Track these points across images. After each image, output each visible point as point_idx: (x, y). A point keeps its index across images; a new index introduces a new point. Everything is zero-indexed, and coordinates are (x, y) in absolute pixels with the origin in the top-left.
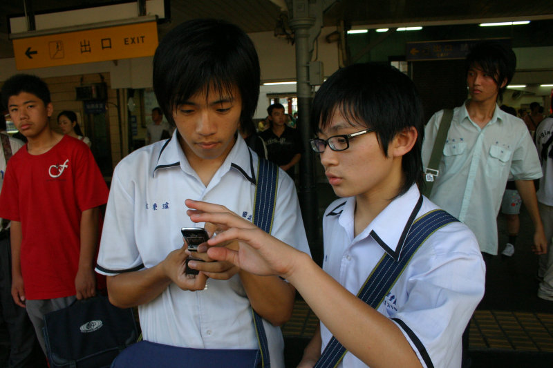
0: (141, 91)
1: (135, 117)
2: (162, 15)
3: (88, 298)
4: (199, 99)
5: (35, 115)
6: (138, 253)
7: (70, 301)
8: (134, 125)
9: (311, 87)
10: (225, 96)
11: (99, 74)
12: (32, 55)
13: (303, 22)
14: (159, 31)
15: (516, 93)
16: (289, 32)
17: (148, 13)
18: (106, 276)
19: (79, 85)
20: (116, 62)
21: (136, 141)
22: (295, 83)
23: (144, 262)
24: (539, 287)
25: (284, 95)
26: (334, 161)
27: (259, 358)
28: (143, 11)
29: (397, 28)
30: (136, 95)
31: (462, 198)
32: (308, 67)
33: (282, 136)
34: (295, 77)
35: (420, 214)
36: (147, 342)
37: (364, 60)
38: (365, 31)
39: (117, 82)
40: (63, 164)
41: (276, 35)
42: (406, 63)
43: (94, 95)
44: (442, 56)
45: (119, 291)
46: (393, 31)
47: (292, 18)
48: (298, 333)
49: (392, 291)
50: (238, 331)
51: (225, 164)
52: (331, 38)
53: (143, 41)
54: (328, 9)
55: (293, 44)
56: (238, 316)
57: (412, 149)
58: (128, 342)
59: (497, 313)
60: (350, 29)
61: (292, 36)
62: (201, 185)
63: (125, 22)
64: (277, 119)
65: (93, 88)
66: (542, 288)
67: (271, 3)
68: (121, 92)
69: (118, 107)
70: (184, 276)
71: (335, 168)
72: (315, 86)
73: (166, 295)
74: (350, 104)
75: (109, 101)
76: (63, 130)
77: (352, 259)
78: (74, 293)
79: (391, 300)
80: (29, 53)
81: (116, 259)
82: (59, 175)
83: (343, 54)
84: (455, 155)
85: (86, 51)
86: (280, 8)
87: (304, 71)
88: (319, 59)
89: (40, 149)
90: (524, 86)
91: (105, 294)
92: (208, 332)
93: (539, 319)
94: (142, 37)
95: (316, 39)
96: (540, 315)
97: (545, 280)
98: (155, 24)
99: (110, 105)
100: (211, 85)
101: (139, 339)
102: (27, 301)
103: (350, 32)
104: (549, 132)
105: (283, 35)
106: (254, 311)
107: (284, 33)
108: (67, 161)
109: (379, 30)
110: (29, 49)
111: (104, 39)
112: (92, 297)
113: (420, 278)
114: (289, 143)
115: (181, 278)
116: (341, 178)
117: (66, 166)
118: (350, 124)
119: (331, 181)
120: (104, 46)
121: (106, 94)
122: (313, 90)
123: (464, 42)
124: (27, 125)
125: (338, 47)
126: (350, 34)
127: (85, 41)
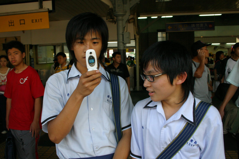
0: (36, 46)
1: (33, 59)
2: (51, 9)
8: (32, 63)
9: (124, 44)
11: (15, 37)
13: (121, 13)
15: (216, 47)
17: (44, 7)
19: (4, 42)
20: (23, 32)
22: (117, 42)
25: (112, 48)
26: (149, 85)
28: (41, 6)
29: (162, 16)
30: (34, 48)
32: (123, 35)
33: (118, 68)
34: (117, 39)
37: (145, 32)
38: (146, 18)
41: (107, 19)
46: (159, 18)
47: (115, 11)
52: (130, 21)
53: (41, 21)
54: (132, 7)
55: (115, 24)
60: (139, 17)
61: (115, 20)
63: (32, 12)
64: (118, 60)
67: (105, 3)
68: (26, 46)
72: (126, 44)
83: (136, 28)
85: (12, 25)
86: (109, 6)
87: (121, 37)
88: (128, 31)
90: (219, 44)
94: (41, 19)
95: (127, 22)
98: (47, 13)
103: (139, 18)
107: (111, 18)
108: (27, 77)
109: (152, 17)
111: (21, 20)
117: (27, 79)
120: (21, 23)
122: (125, 46)
123: (193, 23)
124: (14, 61)
125: (134, 25)
126: (139, 19)
127: (11, 21)
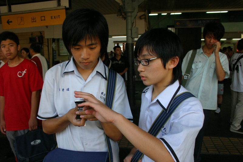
0: (58, 40)
1: (55, 51)
2: (68, 6)
3: (34, 130)
4: (82, 43)
5: (13, 49)
6: (56, 110)
7: (26, 131)
8: (55, 55)
9: (133, 38)
10: (93, 42)
11: (40, 32)
12: (10, 23)
13: (130, 10)
14: (66, 13)
15: (222, 42)
16: (123, 14)
17: (61, 5)
18: (41, 120)
19: (31, 36)
20: (47, 27)
21: (55, 61)
22: (126, 37)
23: (58, 114)
24: (230, 126)
25: (121, 42)
26: (143, 70)
27: (108, 155)
28: (59, 4)
29: (171, 13)
30: (56, 41)
31: (200, 86)
32: (131, 30)
33: (120, 60)
34: (126, 34)
35: (179, 93)
36: (60, 149)
37: (156, 27)
38: (157, 14)
39: (48, 35)
40: (24, 71)
41: (117, 16)
42: (174, 28)
43: (37, 41)
44: (190, 26)
45: (47, 127)
46: (169, 14)
47: (125, 8)
48: (126, 146)
49: (165, 126)
50: (99, 144)
51: (93, 71)
52: (142, 17)
53: (59, 18)
54: (140, 4)
55: (125, 20)
56: (99, 137)
57: (176, 66)
58: (52, 149)
59: (212, 137)
60: (150, 13)
61: (125, 16)
62: (83, 80)
63: (51, 9)
64: (118, 52)
65: (37, 38)
66: (232, 127)
67: (115, 1)
68: (49, 40)
69: (48, 46)
70: (75, 120)
71: (144, 73)
72: (134, 38)
73: (68, 128)
74: (150, 46)
75: (44, 44)
76: (23, 56)
77: (150, 112)
78: (28, 128)
79: (164, 130)
80: (8, 22)
81: (46, 113)
82: (22, 76)
83: (147, 24)
84: (197, 68)
85: (34, 22)
86: (119, 4)
87: (130, 32)
88: (136, 27)
89: (13, 65)
90: (226, 39)
91: (42, 128)
92: (86, 144)
93: (230, 140)
94: (59, 16)
95: (135, 17)
96: (230, 138)
97: (233, 123)
98: (64, 10)
99: (44, 46)
100: (87, 37)
101: (56, 148)
102: (7, 132)
104: (236, 59)
105: (120, 16)
106: (106, 135)
107: (121, 15)
108: (26, 70)
109: (162, 14)
110: (8, 20)
111: (42, 17)
112: (36, 130)
113: (176, 121)
114: (123, 63)
115: (74, 121)
116: (146, 77)
117: (25, 72)
118: (150, 54)
119: (142, 79)
120: (42, 19)
121: (43, 40)
122: (133, 40)
123: (200, 20)
124: (9, 54)
125: (145, 21)
126: (150, 16)
127: (33, 17)
